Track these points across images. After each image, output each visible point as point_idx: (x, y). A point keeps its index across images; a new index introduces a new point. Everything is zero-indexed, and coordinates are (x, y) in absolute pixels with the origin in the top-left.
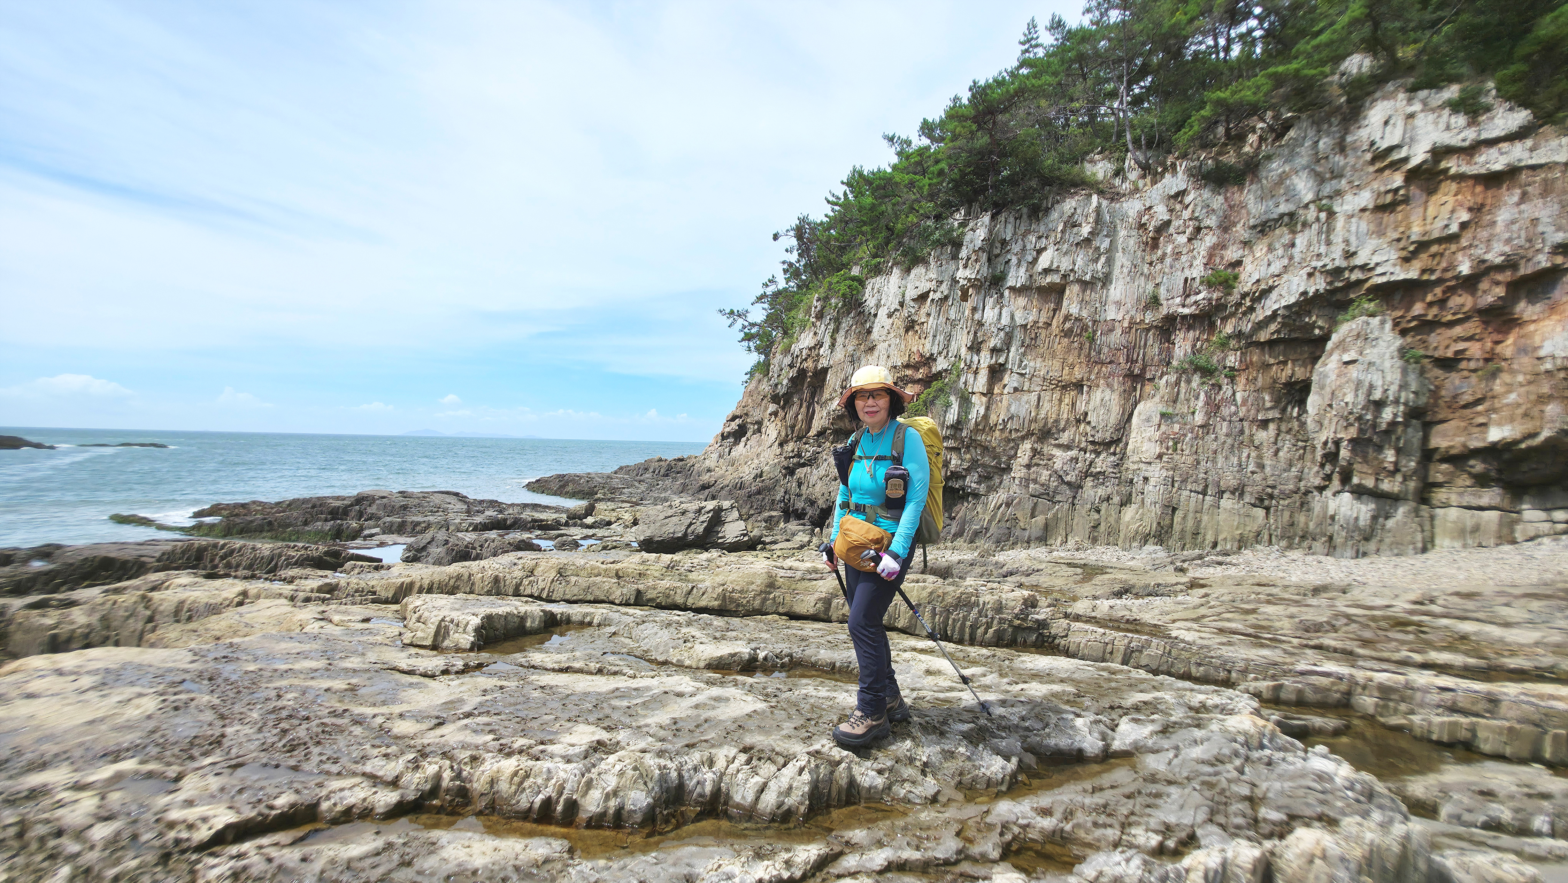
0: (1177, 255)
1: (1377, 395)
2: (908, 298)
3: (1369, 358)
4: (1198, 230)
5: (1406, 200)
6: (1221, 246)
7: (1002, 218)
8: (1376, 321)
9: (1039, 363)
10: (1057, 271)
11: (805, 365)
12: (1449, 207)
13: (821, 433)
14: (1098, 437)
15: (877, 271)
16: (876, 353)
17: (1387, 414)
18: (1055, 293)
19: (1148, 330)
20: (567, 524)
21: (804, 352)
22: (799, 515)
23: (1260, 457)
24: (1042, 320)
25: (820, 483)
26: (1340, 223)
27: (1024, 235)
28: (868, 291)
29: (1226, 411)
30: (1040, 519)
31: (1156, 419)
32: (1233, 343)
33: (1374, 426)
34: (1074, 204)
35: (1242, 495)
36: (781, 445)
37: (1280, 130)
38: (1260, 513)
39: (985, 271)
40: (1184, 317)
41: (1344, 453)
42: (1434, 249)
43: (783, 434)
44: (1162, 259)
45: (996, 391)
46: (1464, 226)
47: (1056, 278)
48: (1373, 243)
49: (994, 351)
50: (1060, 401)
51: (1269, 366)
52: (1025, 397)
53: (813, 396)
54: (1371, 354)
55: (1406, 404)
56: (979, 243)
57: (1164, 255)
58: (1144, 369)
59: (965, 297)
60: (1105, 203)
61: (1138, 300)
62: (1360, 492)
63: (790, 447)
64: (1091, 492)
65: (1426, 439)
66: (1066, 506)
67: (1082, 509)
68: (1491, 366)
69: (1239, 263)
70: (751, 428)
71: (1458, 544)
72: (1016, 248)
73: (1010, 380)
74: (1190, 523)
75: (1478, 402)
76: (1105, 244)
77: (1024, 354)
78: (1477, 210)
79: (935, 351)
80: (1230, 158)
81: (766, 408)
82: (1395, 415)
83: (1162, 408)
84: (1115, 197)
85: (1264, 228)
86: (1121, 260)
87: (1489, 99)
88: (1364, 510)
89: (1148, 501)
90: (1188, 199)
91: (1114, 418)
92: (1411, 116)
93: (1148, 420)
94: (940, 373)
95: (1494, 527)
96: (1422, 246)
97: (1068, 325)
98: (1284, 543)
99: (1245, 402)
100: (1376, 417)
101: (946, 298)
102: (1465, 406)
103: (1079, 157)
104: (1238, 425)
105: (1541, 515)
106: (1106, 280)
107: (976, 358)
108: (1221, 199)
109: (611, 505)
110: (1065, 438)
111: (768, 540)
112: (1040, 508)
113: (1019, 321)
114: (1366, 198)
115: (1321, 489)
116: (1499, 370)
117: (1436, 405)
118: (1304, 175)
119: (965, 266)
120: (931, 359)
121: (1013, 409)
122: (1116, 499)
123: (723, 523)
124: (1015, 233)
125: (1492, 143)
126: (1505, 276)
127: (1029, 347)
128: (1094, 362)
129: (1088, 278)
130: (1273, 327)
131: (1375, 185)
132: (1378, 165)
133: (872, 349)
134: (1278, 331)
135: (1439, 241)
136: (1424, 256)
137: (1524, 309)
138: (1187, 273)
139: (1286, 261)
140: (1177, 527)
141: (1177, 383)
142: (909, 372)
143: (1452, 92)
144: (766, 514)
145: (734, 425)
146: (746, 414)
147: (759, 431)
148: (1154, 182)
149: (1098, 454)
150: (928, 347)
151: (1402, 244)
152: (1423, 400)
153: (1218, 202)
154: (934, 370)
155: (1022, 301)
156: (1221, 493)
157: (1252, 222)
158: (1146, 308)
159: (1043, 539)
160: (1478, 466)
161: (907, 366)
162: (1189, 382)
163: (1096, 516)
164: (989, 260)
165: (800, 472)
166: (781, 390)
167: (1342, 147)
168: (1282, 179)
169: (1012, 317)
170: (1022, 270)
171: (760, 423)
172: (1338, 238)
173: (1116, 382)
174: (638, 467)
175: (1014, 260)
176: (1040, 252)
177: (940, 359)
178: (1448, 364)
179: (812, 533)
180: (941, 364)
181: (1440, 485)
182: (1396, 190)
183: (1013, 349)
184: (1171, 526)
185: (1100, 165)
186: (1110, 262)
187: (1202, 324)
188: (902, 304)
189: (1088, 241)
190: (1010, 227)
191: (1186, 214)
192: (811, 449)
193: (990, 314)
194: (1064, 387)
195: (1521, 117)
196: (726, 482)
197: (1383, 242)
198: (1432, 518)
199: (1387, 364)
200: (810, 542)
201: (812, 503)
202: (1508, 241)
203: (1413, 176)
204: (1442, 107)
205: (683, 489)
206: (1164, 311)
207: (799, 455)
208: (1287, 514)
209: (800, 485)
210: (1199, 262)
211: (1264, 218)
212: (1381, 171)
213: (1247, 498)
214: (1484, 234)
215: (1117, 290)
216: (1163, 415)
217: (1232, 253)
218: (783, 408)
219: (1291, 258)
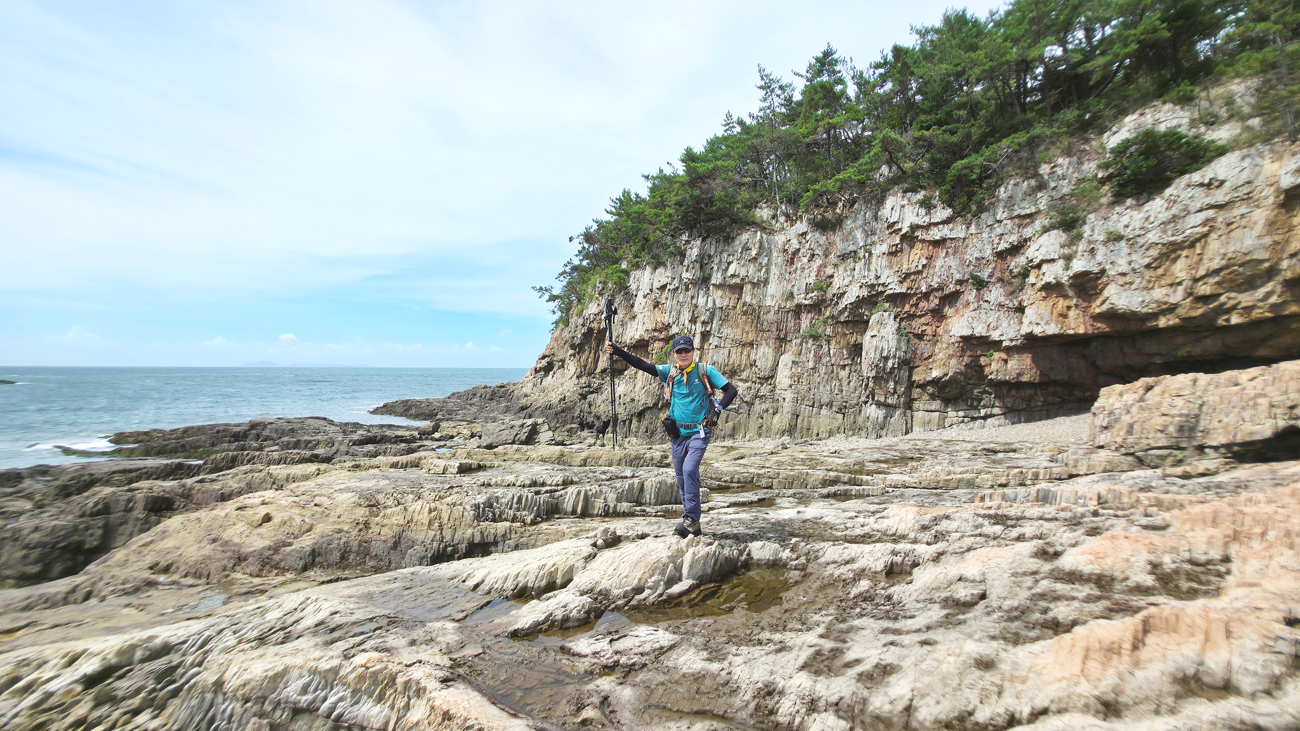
0: (803, 269)
1: (885, 354)
2: (654, 288)
3: (882, 334)
4: (813, 255)
5: (901, 251)
6: (824, 266)
7: (708, 241)
8: (886, 314)
9: (729, 331)
10: (738, 276)
11: (592, 325)
12: (918, 256)
13: (603, 371)
14: (762, 375)
15: (637, 266)
16: (636, 320)
17: (890, 364)
18: (738, 289)
19: (788, 312)
20: (420, 439)
21: (592, 317)
22: (590, 426)
23: (841, 385)
24: (731, 304)
25: (603, 405)
26: (874, 260)
27: (721, 253)
28: (632, 279)
29: (825, 360)
30: (730, 424)
31: (790, 365)
32: (830, 321)
33: (884, 369)
34: (747, 236)
35: (831, 406)
36: (578, 377)
37: (853, 202)
38: (841, 416)
39: (698, 274)
40: (806, 306)
41: (871, 384)
42: (912, 277)
43: (579, 371)
44: (795, 271)
45: (705, 347)
46: (924, 266)
47: (737, 280)
48: (887, 272)
49: (704, 323)
50: (742, 353)
51: (846, 335)
52: (722, 351)
53: (598, 346)
54: (883, 332)
55: (899, 358)
56: (694, 258)
57: (797, 268)
58: (786, 335)
59: (687, 289)
60: (765, 236)
61: (783, 294)
62: (879, 404)
63: (584, 380)
64: (758, 407)
65: (910, 376)
66: (745, 416)
67: (754, 417)
68: (935, 339)
69: (832, 276)
70: (557, 365)
71: (922, 430)
72: (716, 260)
73: (713, 341)
74: (806, 423)
75: (930, 357)
76: (765, 261)
77: (721, 325)
78: (930, 258)
79: (671, 322)
80: (829, 215)
81: (567, 351)
82: (894, 364)
83: (793, 358)
84: (772, 232)
85: (843, 257)
86: (774, 270)
87: (934, 202)
88: (881, 413)
89: (785, 411)
90: (808, 237)
91: (770, 364)
92: (903, 206)
93: (786, 365)
94: (674, 335)
95: (936, 420)
96: (907, 275)
97: (745, 308)
98: (850, 433)
99: (835, 354)
100: (885, 365)
101: (677, 288)
102: (925, 359)
103: (752, 205)
104: (831, 368)
105: (955, 413)
106: (766, 282)
107: (693, 327)
108: (824, 238)
109: (452, 424)
110: (744, 375)
111: (568, 443)
112: (730, 417)
113: (718, 304)
114: (884, 248)
115: (865, 403)
116: (937, 341)
117: (915, 358)
118: (860, 230)
119: (687, 271)
120: (669, 326)
121: (715, 358)
122: (771, 411)
123: (538, 433)
124: (716, 251)
125: (936, 224)
126: (939, 294)
127: (724, 320)
128: (760, 330)
129: (755, 281)
130: (846, 314)
131: (889, 241)
132: (891, 231)
133: (634, 317)
134: (848, 316)
135: (914, 273)
136: (908, 280)
137: (949, 311)
138: (807, 280)
139: (850, 278)
140: (799, 426)
141: (801, 344)
142: (656, 334)
143: (920, 196)
144: (568, 427)
145: (544, 362)
146: (553, 354)
147: (563, 366)
148: (792, 225)
149: (762, 384)
150: (667, 319)
151: (899, 274)
152: (909, 356)
153: (823, 240)
154: (670, 334)
155: (720, 293)
156: (821, 406)
157: (838, 254)
158: (787, 299)
159: (732, 436)
160: (930, 389)
161: (655, 330)
162: (807, 343)
163: (761, 421)
164: (701, 267)
165: (590, 397)
166: (577, 341)
167: (876, 218)
168: (852, 230)
169: (714, 303)
170: (719, 274)
171: (563, 361)
172: (873, 268)
173: (771, 342)
174: (467, 393)
175: (715, 268)
176: (729, 263)
177: (674, 327)
178: (920, 337)
179: (597, 438)
180: (674, 330)
181: (916, 400)
182: (897, 245)
183: (715, 322)
184: (796, 425)
185: (766, 210)
186: (768, 272)
187: (815, 310)
188: (651, 290)
189: (755, 259)
190: (713, 247)
191: (807, 246)
192: (597, 382)
193: (701, 301)
194: (744, 345)
195: (948, 212)
196: (539, 405)
197: (892, 271)
198: (912, 417)
199: (891, 337)
200: (595, 443)
201: (598, 418)
202: (940, 276)
203: (904, 238)
204: (916, 203)
205: (507, 410)
206: (796, 301)
207: (589, 386)
208: (852, 417)
209: (590, 406)
210: (813, 274)
211: (843, 252)
212: (891, 233)
213: (834, 409)
214: (931, 272)
215: (772, 288)
216: (793, 362)
217: (829, 271)
218: (578, 353)
219: (853, 277)
